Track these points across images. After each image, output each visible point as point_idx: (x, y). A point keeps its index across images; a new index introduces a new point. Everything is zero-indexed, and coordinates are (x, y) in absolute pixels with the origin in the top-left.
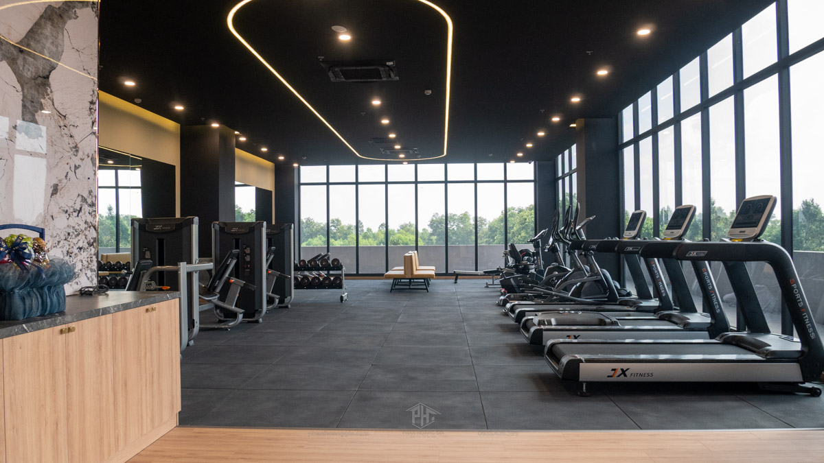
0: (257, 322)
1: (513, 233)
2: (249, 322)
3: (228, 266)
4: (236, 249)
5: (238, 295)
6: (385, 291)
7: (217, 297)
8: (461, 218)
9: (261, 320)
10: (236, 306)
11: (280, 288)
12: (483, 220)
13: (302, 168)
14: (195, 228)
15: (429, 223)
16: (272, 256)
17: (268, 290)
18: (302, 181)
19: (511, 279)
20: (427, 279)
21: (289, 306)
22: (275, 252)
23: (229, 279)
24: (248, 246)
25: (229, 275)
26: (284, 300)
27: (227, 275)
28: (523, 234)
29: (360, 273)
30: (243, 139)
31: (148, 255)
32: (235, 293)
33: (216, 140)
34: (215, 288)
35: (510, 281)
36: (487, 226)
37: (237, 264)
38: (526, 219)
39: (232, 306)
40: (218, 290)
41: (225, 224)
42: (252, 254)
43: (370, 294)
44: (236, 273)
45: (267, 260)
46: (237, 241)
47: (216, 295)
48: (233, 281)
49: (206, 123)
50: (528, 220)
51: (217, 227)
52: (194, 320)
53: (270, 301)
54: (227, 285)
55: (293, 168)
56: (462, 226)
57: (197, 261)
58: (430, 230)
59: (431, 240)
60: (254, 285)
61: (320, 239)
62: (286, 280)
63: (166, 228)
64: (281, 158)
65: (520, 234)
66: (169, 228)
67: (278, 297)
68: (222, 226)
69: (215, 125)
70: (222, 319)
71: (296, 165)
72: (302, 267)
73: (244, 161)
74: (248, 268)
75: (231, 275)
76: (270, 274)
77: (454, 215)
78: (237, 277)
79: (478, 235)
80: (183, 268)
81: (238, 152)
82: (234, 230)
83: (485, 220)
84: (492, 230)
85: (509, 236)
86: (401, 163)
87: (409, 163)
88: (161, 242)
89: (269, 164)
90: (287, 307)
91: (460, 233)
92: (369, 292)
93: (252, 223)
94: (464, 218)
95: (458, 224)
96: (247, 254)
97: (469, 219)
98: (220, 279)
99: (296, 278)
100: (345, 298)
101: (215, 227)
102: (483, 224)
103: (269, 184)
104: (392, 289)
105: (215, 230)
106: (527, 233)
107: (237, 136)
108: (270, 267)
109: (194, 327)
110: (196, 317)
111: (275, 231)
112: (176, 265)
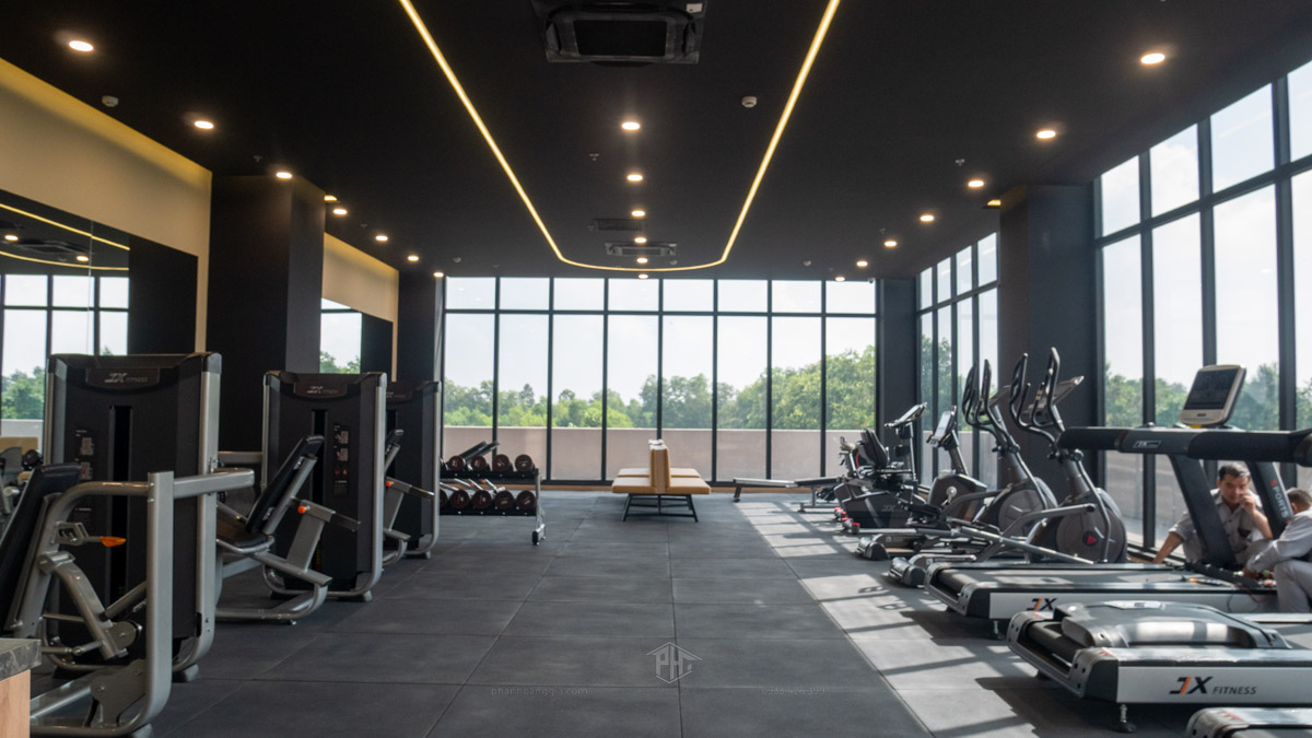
0: (360, 599)
1: (781, 410)
2: (342, 599)
3: (295, 473)
4: (316, 433)
5: (318, 538)
6: (614, 519)
7: (267, 545)
8: (693, 385)
9: (368, 595)
10: (314, 567)
11: (411, 518)
12: (726, 388)
13: (450, 281)
14: (212, 382)
15: (641, 391)
16: (396, 450)
17: (386, 525)
18: (448, 307)
19: (867, 501)
20: (686, 495)
21: (428, 554)
22: (402, 441)
23: (296, 503)
24: (344, 428)
25: (299, 495)
26: (417, 542)
27: (292, 495)
28: (798, 412)
29: (553, 478)
30: (340, 212)
31: (87, 448)
32: (310, 538)
33: (286, 206)
34: (264, 524)
35: (865, 504)
36: (734, 398)
37: (317, 470)
38: (802, 387)
39: (303, 567)
40: (271, 529)
41: (295, 377)
42: (353, 446)
43: (585, 525)
44: (315, 490)
45: (386, 457)
46: (320, 415)
47: (267, 540)
48: (305, 509)
49: (263, 170)
50: (805, 389)
51: (276, 383)
52: (199, 615)
53: (390, 544)
54: (293, 519)
55: (434, 280)
56: (693, 396)
57: (214, 466)
58: (641, 402)
59: (644, 418)
60: (357, 519)
61: (463, 413)
62: (423, 499)
63: (137, 380)
64: (413, 258)
65: (793, 411)
66: (144, 380)
67: (406, 537)
68: (287, 381)
69: (284, 175)
70: (281, 591)
71: (438, 275)
72: (453, 470)
73: (341, 261)
74: (341, 477)
75: (302, 494)
76: (392, 487)
77: (682, 379)
78: (317, 499)
79: (719, 411)
80: (164, 489)
81: (331, 243)
82: (314, 390)
83: (731, 388)
84: (744, 403)
85: (775, 413)
86: (635, 275)
87: (652, 275)
88: (122, 414)
89: (389, 272)
90: (423, 556)
91: (691, 409)
92: (581, 520)
93: (356, 376)
94: (697, 384)
95: (688, 394)
96: (342, 446)
97: (705, 385)
98: (276, 504)
99: (442, 494)
100: (541, 535)
101: (271, 384)
102: (728, 394)
103: (386, 308)
104: (627, 515)
105: (271, 389)
106: (804, 410)
107: (330, 205)
108: (390, 473)
109: (199, 633)
110: (208, 607)
111: (403, 397)
112: (144, 479)
